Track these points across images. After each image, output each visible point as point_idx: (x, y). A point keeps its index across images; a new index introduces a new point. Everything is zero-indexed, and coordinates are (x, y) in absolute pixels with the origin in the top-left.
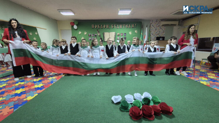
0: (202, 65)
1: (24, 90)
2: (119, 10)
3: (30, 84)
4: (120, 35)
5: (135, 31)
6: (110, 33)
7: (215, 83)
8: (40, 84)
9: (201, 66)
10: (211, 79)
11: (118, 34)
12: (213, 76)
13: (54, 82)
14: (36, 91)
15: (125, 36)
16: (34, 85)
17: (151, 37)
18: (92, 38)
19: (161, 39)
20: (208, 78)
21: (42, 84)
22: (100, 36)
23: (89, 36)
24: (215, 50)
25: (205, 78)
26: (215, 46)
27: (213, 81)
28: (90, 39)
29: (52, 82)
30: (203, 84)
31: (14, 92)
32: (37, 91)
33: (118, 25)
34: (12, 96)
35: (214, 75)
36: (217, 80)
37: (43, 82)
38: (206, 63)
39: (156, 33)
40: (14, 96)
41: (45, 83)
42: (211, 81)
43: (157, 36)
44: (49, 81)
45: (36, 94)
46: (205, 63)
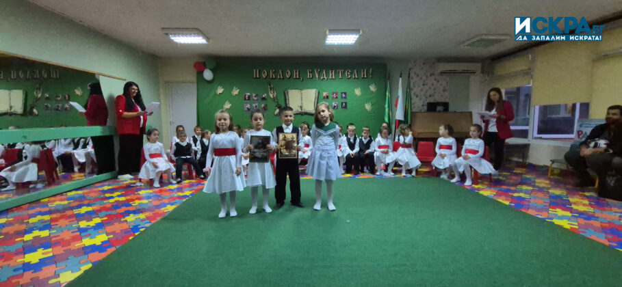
0: (552, 177)
1: (49, 253)
2: (327, 32)
3: (67, 235)
4: (330, 98)
5: (369, 88)
6: (303, 92)
7: (592, 222)
8: (99, 234)
9: (550, 179)
10: (581, 214)
11: (325, 94)
12: (584, 205)
13: (142, 230)
14: (86, 256)
15: (344, 101)
16: (80, 239)
17: (413, 102)
18: (254, 105)
19: (439, 108)
20: (571, 210)
21: (105, 235)
22: (274, 99)
23: (245, 99)
24: (581, 136)
25: (564, 209)
26: (581, 126)
27: (585, 219)
28: (248, 106)
29: (136, 228)
30: (561, 227)
31: (20, 260)
32: (89, 255)
33: (324, 72)
34: (15, 270)
35: (586, 202)
36: (596, 215)
37: (109, 228)
38: (562, 170)
39: (426, 92)
40: (21, 272)
41: (113, 233)
42: (579, 217)
43: (428, 101)
44: (125, 226)
45: (86, 263)
46: (559, 171)
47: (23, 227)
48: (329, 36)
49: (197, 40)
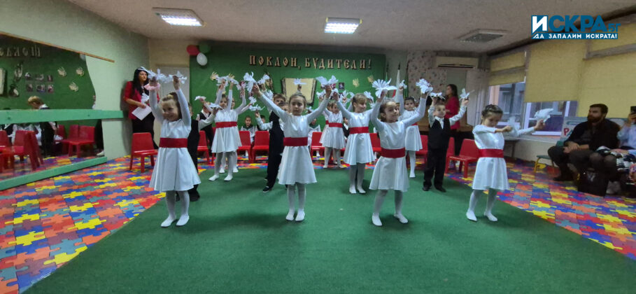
0: (537, 172)
1: (41, 236)
2: (327, 20)
3: (58, 219)
5: (367, 80)
7: (568, 214)
8: (93, 218)
9: (535, 174)
10: (559, 206)
12: (564, 198)
13: (136, 215)
14: (80, 239)
15: (341, 91)
16: (73, 223)
20: (551, 203)
21: (98, 219)
22: (271, 87)
24: (566, 134)
25: (543, 202)
26: (568, 123)
27: (562, 211)
29: (130, 213)
30: (539, 217)
31: (11, 242)
32: (83, 238)
33: (323, 61)
34: (7, 252)
35: (566, 196)
36: (573, 208)
37: (102, 213)
38: (547, 166)
40: (14, 253)
41: (106, 218)
42: (557, 209)
44: (118, 211)
45: (81, 245)
46: (545, 166)
47: (11, 211)
48: (328, 25)
49: (190, 22)
